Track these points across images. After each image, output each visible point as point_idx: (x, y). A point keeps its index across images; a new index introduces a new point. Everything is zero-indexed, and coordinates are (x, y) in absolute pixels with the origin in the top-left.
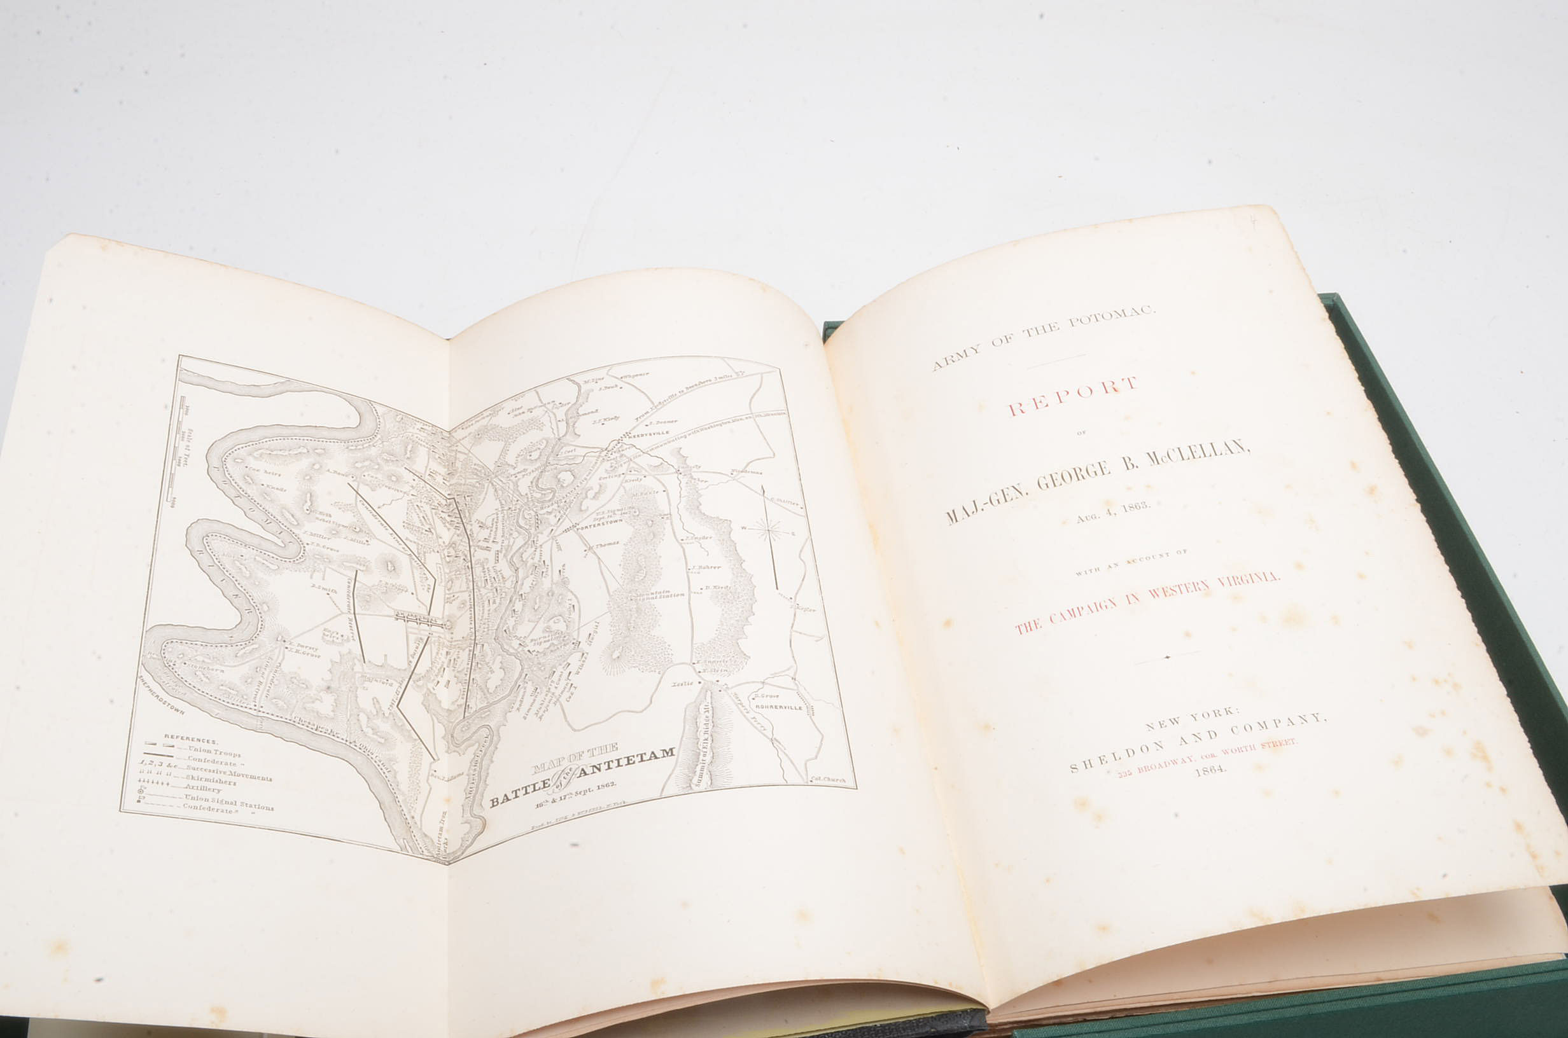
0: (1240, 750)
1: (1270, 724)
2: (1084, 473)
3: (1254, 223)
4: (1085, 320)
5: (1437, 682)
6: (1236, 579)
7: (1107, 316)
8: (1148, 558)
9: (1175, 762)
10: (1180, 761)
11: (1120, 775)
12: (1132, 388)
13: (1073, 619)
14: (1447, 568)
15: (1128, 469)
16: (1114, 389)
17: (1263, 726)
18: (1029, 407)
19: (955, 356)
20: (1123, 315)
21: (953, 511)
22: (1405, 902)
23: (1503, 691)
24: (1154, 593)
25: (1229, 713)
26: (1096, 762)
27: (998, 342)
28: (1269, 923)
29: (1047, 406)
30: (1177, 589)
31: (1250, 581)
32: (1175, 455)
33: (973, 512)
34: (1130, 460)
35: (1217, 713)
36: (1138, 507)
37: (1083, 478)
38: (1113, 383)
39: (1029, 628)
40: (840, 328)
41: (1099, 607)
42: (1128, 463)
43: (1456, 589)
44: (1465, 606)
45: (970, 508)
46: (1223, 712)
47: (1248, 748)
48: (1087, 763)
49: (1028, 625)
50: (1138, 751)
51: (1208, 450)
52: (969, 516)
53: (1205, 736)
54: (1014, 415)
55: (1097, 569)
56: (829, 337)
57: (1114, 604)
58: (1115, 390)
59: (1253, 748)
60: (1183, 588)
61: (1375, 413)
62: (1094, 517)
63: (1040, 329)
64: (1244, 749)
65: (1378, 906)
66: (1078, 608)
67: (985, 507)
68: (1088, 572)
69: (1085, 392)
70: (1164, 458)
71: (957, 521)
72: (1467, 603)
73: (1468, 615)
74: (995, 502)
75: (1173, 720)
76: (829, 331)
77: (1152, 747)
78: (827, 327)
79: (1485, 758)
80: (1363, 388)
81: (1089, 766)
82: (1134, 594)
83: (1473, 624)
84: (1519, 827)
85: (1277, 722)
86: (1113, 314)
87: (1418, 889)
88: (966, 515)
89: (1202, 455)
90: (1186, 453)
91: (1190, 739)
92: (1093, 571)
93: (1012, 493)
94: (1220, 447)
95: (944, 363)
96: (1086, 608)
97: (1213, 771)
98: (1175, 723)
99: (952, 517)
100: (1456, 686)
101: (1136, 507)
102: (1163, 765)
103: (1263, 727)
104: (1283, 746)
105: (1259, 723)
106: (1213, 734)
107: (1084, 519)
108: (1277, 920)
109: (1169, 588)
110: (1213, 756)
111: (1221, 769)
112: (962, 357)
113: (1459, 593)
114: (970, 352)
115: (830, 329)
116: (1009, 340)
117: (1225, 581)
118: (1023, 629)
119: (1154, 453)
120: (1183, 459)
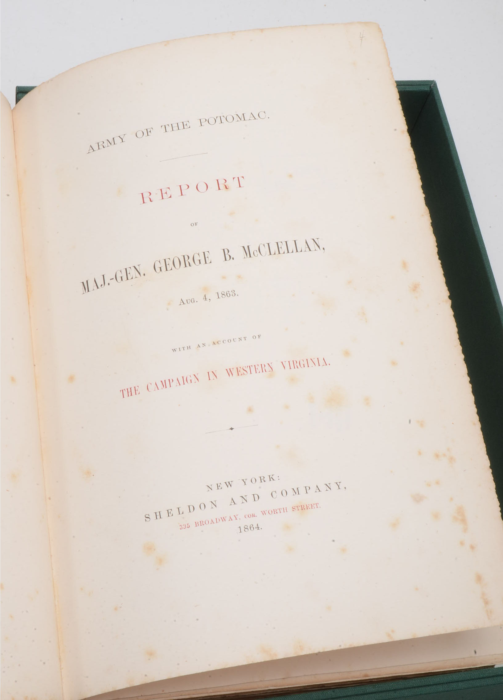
0: (275, 512)
1: (302, 490)
2: (191, 260)
3: (362, 40)
4: (212, 121)
5: (437, 456)
6: (295, 363)
7: (230, 119)
8: (229, 341)
9: (224, 519)
10: (227, 519)
11: (180, 527)
12: (240, 186)
13: (164, 389)
14: (463, 356)
15: (226, 260)
16: (225, 186)
17: (296, 491)
18: (156, 196)
19: (106, 142)
20: (243, 119)
21: (87, 281)
22: (381, 642)
23: (488, 463)
24: (229, 372)
25: (271, 479)
26: (164, 514)
27: (140, 134)
28: (275, 658)
29: (171, 197)
30: (248, 370)
31: (306, 365)
32: (264, 250)
33: (102, 285)
34: (228, 251)
35: (262, 479)
36: (228, 295)
37: (190, 265)
38: (226, 181)
39: (130, 394)
40: (28, 94)
41: (185, 380)
42: (227, 255)
43: (467, 375)
44: (471, 390)
45: (100, 282)
46: (267, 479)
47: (282, 511)
48: (158, 514)
49: (129, 390)
50: (197, 507)
51: (292, 247)
52: (98, 288)
53: (250, 498)
54: (144, 202)
55: (189, 348)
56: (19, 100)
57: (198, 379)
58: (226, 188)
59: (285, 510)
60: (253, 369)
61: (429, 218)
62: (193, 301)
63: (175, 125)
64: (278, 511)
65: (360, 645)
66: (169, 380)
67: (110, 282)
68: (182, 349)
69: (202, 187)
70: (255, 252)
71: (88, 291)
72: (472, 388)
73: (472, 398)
74: (119, 279)
75: (228, 483)
76: (20, 95)
77: (209, 505)
78: (18, 91)
79: (464, 521)
80: (424, 196)
81: (158, 517)
82: (214, 372)
83: (475, 406)
84: (479, 578)
85: (308, 488)
86: (235, 117)
87: (393, 631)
88: (96, 287)
89: (286, 251)
90: (274, 248)
91: (238, 500)
92: (186, 348)
93: (133, 272)
94: (301, 245)
95: (95, 147)
96: (175, 380)
97: (252, 528)
98: (229, 486)
99: (86, 287)
100: (452, 459)
101: (226, 294)
102: (215, 521)
103: (296, 493)
104: (309, 509)
105: (293, 489)
106: (257, 497)
107: (185, 302)
108: (281, 656)
109: (242, 368)
110: (254, 516)
111: (258, 528)
112: (111, 144)
113: (468, 379)
114: (118, 140)
115: (22, 92)
116: (149, 133)
117: (287, 365)
118: (125, 393)
119: (248, 247)
120: (270, 254)
